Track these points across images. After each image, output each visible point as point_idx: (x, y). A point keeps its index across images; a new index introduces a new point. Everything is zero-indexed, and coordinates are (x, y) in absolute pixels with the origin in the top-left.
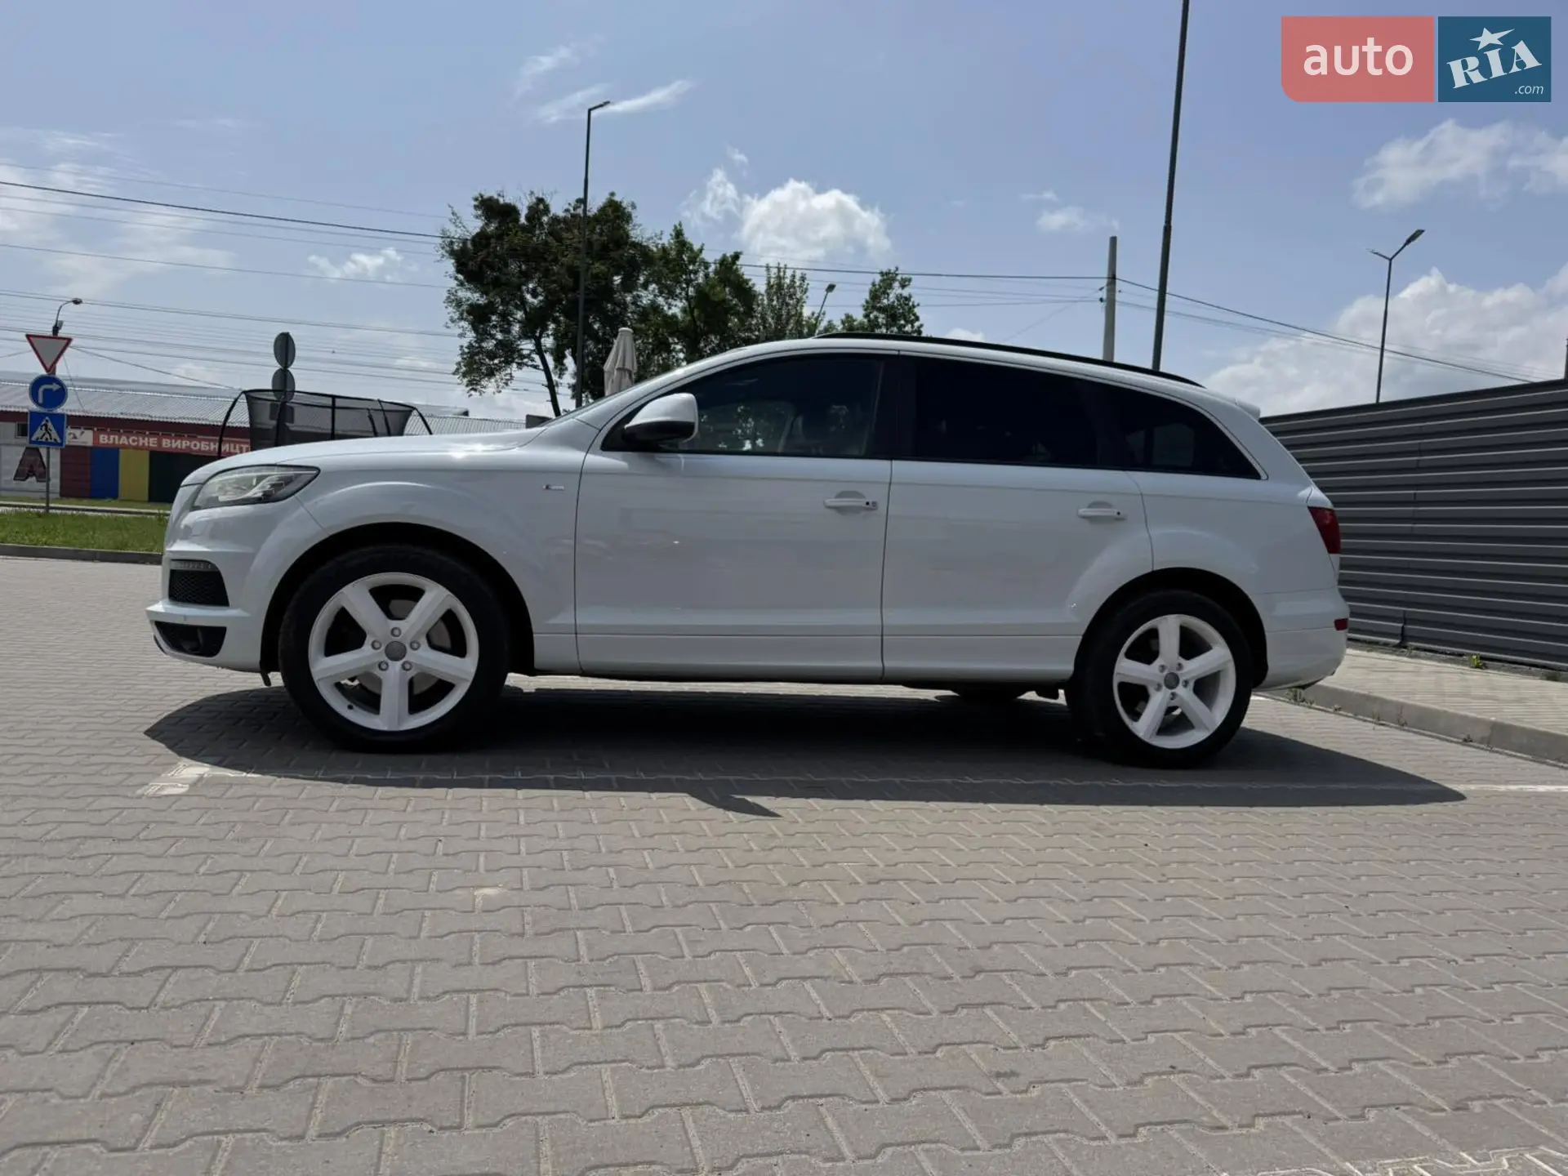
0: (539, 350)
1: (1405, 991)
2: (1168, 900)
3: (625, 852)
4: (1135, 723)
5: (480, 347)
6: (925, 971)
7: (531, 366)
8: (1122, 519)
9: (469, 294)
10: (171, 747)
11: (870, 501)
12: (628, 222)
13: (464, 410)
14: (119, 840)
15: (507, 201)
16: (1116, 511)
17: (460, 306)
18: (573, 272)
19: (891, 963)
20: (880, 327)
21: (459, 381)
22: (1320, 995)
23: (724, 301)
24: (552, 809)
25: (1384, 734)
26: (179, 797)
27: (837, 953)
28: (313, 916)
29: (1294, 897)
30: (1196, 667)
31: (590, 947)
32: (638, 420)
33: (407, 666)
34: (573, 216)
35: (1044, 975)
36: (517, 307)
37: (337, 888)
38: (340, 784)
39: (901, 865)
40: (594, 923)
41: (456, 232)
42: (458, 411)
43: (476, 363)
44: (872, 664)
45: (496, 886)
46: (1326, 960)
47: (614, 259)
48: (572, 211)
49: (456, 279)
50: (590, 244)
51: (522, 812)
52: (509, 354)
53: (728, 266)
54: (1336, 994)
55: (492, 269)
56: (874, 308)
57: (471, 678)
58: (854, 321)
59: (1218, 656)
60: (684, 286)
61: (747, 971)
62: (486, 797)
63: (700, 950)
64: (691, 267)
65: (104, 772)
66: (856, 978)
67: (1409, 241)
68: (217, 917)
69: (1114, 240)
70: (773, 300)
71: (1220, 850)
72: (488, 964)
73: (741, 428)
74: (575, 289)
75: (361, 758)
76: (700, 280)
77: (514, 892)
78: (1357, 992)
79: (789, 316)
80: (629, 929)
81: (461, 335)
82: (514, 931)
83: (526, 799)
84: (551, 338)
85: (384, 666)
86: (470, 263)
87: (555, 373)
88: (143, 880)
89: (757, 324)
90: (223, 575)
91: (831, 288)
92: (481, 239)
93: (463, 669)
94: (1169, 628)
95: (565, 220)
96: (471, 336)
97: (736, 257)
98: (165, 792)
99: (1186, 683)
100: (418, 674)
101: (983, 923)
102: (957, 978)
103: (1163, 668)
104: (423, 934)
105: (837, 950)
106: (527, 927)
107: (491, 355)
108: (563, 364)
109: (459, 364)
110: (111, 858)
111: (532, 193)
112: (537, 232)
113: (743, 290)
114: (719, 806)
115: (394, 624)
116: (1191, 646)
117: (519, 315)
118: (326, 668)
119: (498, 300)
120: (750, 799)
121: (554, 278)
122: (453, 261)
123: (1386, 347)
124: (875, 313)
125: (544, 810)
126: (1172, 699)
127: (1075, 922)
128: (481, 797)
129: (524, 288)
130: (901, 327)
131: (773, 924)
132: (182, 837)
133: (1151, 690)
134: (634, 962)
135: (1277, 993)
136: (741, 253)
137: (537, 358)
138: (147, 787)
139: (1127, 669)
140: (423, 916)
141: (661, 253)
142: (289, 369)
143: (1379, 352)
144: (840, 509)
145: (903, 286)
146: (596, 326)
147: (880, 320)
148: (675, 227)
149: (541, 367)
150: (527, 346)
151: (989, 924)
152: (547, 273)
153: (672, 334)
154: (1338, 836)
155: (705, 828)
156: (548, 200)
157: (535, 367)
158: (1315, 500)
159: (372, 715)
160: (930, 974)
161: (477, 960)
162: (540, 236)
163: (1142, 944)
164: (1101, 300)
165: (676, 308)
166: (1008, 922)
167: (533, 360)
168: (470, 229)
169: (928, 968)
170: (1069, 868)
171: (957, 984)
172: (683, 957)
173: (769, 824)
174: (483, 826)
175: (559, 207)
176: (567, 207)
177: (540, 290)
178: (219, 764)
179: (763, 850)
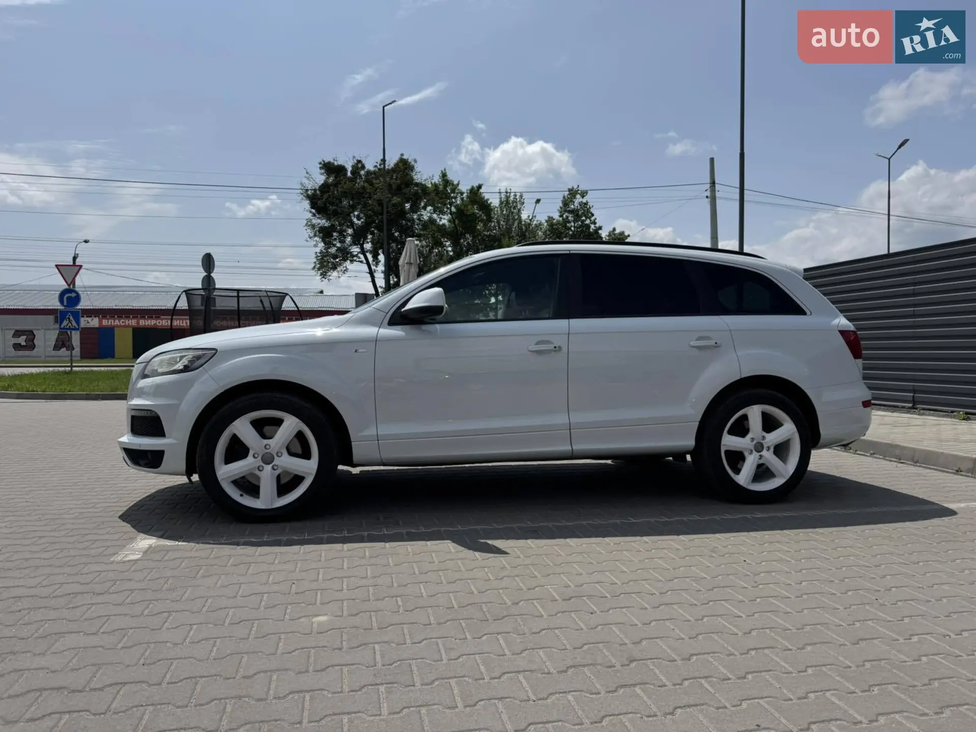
0: (363, 252)
1: (914, 660)
2: (758, 600)
3: (409, 585)
4: (737, 476)
5: (327, 252)
6: (597, 663)
7: (359, 261)
8: (718, 347)
9: (319, 221)
10: (134, 527)
11: (557, 346)
12: (412, 171)
13: (319, 290)
14: (98, 594)
15: (339, 163)
16: (714, 342)
17: (314, 229)
18: (380, 203)
19: (576, 658)
20: (570, 222)
21: (315, 273)
22: (858, 666)
23: (474, 214)
24: (364, 557)
25: (903, 470)
26: (136, 561)
27: (541, 653)
28: (212, 642)
29: (842, 593)
30: (774, 437)
31: (383, 656)
32: (410, 306)
33: (276, 468)
34: (380, 169)
35: (675, 660)
36: (348, 227)
37: (227, 621)
38: (235, 547)
39: (585, 585)
40: (386, 639)
41: (310, 185)
42: (316, 291)
43: (325, 261)
44: (566, 448)
45: (326, 615)
46: (862, 640)
47: (405, 194)
48: (379, 167)
49: (311, 212)
50: (390, 185)
51: (345, 560)
52: (345, 255)
53: (475, 193)
54: (868, 665)
55: (332, 204)
56: (566, 211)
57: (314, 472)
58: (554, 220)
59: (788, 429)
60: (449, 206)
61: (482, 668)
62: (324, 550)
63: (453, 655)
64: (452, 195)
65: (92, 547)
66: (552, 670)
67: (900, 147)
68: (152, 646)
69: (712, 160)
70: (503, 211)
71: (793, 561)
72: (318, 671)
73: (488, 290)
74: (382, 214)
75: (249, 527)
76: (458, 202)
77: (338, 618)
78: (883, 663)
79: (514, 220)
80: (408, 641)
81: (316, 246)
82: (336, 646)
83: (349, 550)
84: (370, 243)
85: (261, 468)
86: (319, 202)
87: (373, 265)
88: (109, 621)
89: (495, 226)
90: (161, 418)
91: (538, 201)
92: (325, 187)
93: (309, 467)
94: (754, 413)
95: (374, 172)
96: (321, 245)
97: (480, 187)
98: (127, 559)
99: (768, 448)
100: (282, 472)
101: (637, 625)
102: (618, 667)
103: (753, 439)
104: (279, 651)
105: (541, 650)
106: (344, 643)
107: (335, 257)
108: (377, 259)
109: (315, 263)
110: (91, 607)
111: (354, 157)
112: (358, 181)
113: (485, 206)
114: (469, 549)
115: (266, 442)
116: (770, 424)
117: (350, 231)
118: (226, 472)
119: (337, 223)
120: (490, 542)
121: (369, 208)
122: (308, 201)
123: (891, 213)
124: (566, 214)
125: (360, 558)
126: (760, 459)
127: (697, 620)
128: (321, 550)
129: (352, 215)
130: (583, 221)
131: (500, 633)
132: (135, 590)
133: (746, 454)
134: (410, 665)
135: (828, 667)
136: (482, 185)
137: (362, 256)
138: (117, 555)
139: (729, 441)
140: (280, 639)
141: (434, 188)
142: (212, 275)
143: (886, 217)
144: (538, 352)
145: (583, 197)
146: (396, 234)
147: (570, 218)
148: (442, 171)
149: (365, 262)
150: (355, 250)
151: (640, 625)
152: (365, 205)
153: (443, 236)
154: (872, 547)
155: (460, 564)
156: (364, 162)
157: (361, 262)
158: (842, 326)
159: (256, 499)
160: (601, 665)
161: (311, 668)
162: (360, 183)
163: (740, 633)
164: (707, 197)
165: (444, 220)
166: (653, 623)
167: (359, 258)
168: (318, 182)
169: (600, 660)
170: (694, 581)
171: (618, 671)
172: (442, 660)
173: (501, 559)
174: (321, 571)
175: (370, 165)
176: (375, 164)
177: (362, 215)
178: (162, 537)
179: (497, 579)
